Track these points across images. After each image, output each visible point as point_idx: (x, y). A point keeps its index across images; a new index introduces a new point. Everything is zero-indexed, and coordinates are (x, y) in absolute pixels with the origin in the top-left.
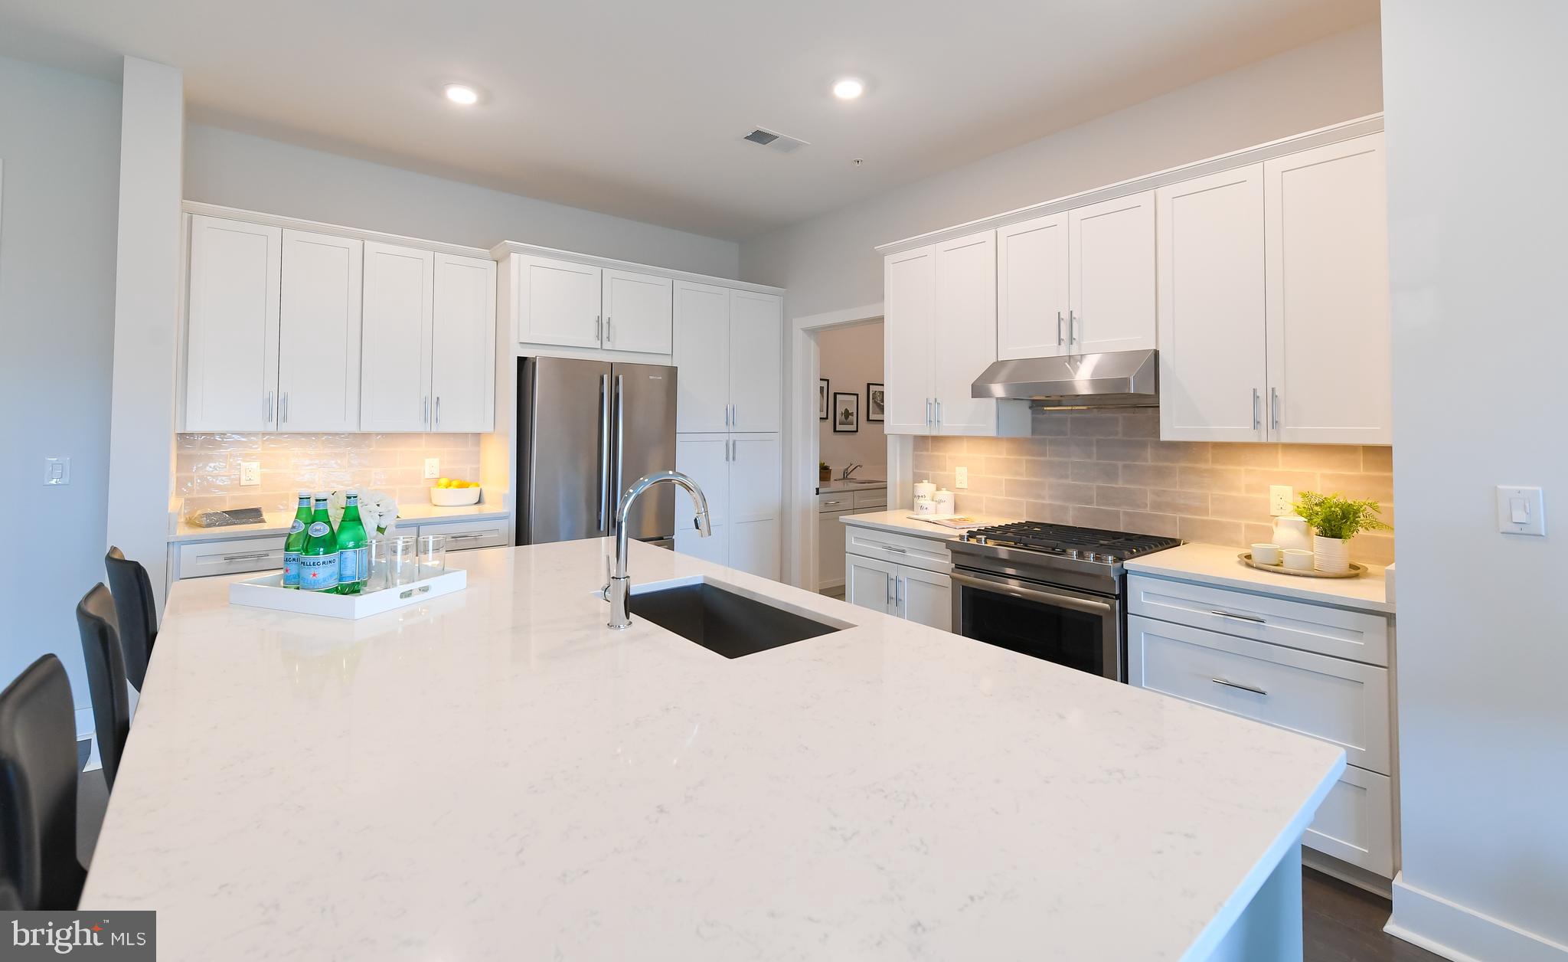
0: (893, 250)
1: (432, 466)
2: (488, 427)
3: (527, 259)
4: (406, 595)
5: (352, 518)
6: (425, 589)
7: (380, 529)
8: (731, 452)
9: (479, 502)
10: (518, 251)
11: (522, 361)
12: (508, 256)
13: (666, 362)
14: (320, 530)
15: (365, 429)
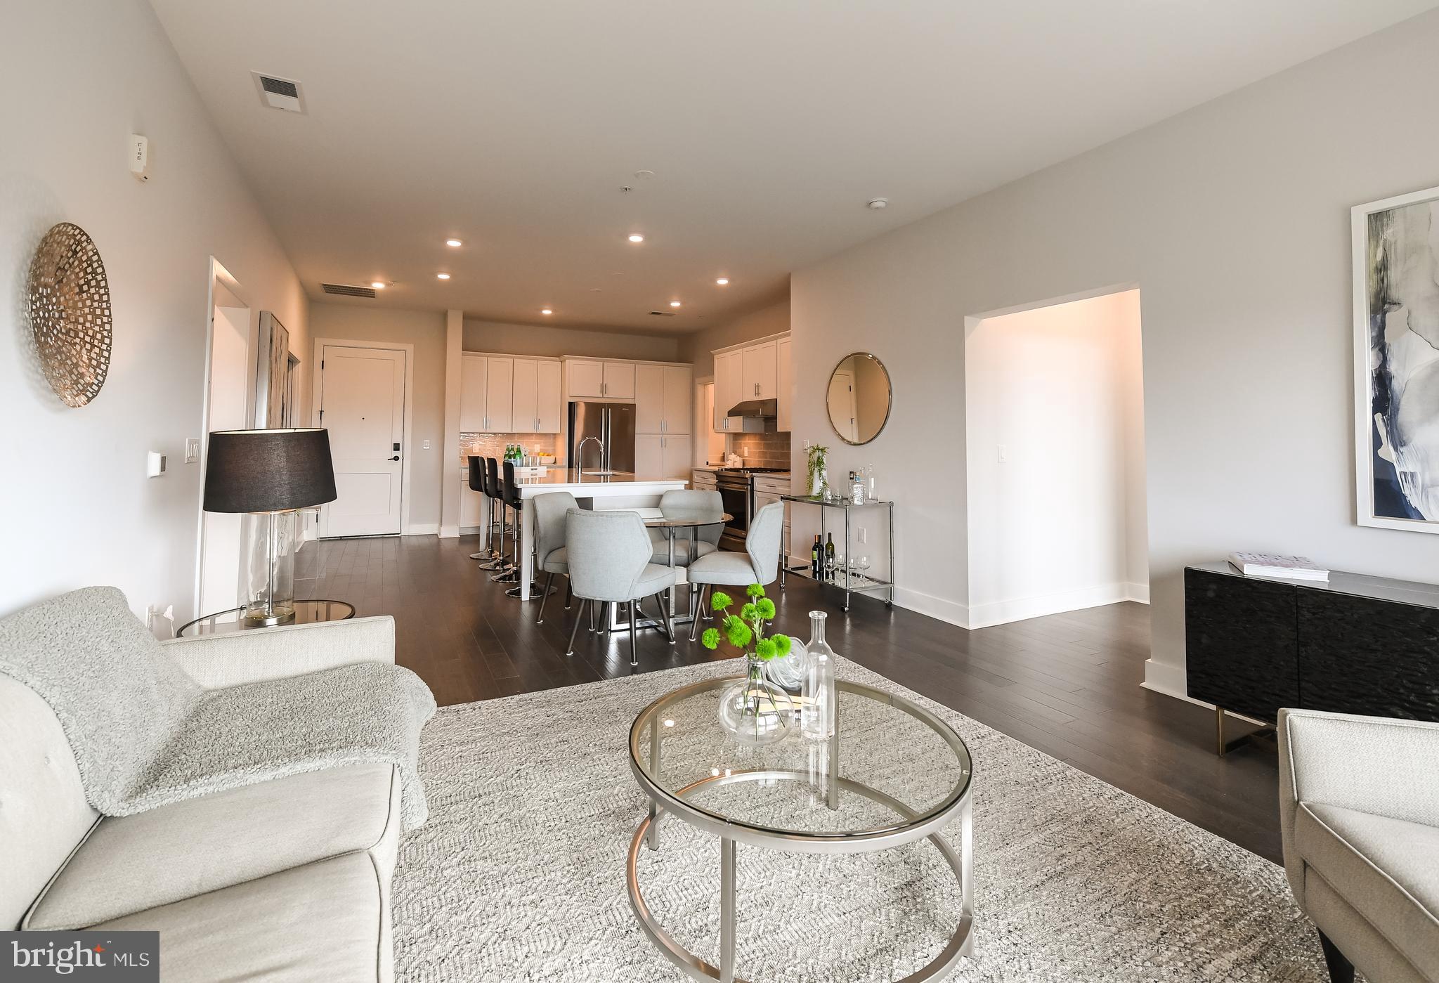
0: (719, 353)
1: (537, 448)
2: (558, 432)
3: (573, 362)
4: (532, 469)
5: (519, 451)
6: (536, 469)
7: (525, 456)
8: (664, 444)
9: (555, 463)
10: (569, 358)
11: (570, 404)
12: (565, 361)
13: (631, 402)
14: (512, 453)
15: (514, 432)
